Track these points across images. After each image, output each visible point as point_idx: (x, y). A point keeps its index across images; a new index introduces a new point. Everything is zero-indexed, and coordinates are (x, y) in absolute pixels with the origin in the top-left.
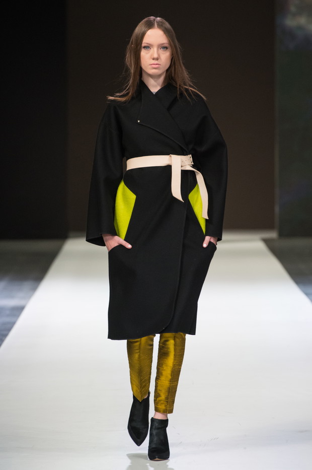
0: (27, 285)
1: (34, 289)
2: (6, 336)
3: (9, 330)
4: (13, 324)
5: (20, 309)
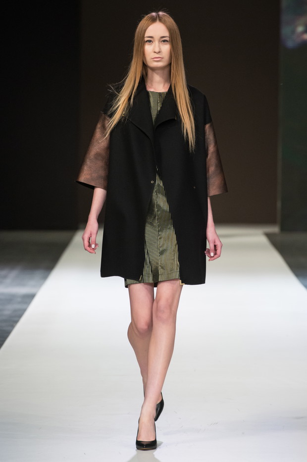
0: (38, 274)
1: (45, 278)
2: (16, 322)
3: (20, 316)
4: (24, 310)
5: (32, 297)
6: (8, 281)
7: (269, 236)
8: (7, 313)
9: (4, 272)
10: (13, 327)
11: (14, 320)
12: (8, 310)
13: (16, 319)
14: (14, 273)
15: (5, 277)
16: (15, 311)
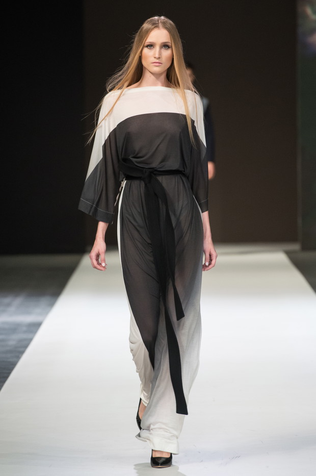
0: (44, 301)
1: (52, 305)
2: (22, 352)
3: (26, 346)
4: (30, 340)
5: (38, 325)
6: (12, 309)
7: (289, 254)
8: (12, 343)
9: (7, 300)
10: (19, 358)
11: (19, 351)
12: (14, 340)
13: (22, 349)
14: (18, 301)
15: (9, 305)
16: (20, 341)
